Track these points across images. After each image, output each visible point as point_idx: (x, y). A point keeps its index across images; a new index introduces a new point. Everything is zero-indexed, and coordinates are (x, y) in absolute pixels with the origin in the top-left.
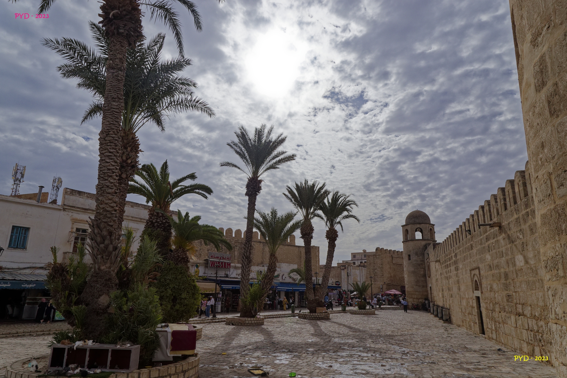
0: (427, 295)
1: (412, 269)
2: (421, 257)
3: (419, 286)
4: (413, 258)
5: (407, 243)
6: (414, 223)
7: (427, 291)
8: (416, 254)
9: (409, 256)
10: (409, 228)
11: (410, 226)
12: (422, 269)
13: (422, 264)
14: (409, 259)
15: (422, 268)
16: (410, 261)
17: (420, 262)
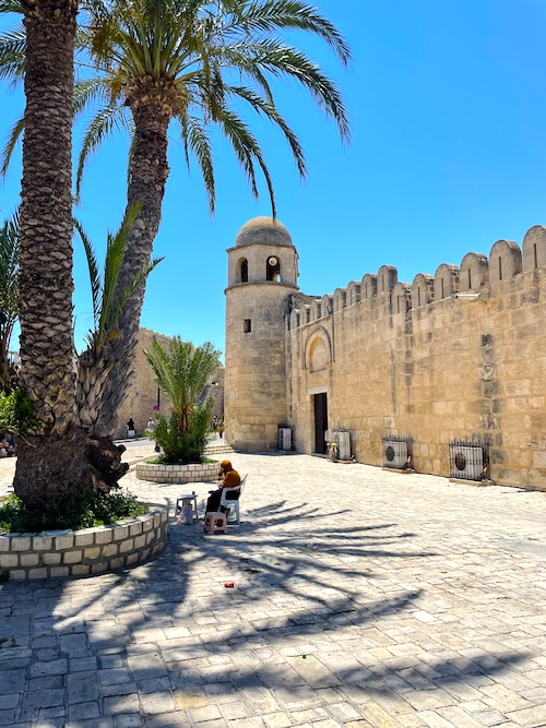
1: (253, 353)
2: (277, 326)
3: (269, 394)
4: (258, 326)
5: (244, 290)
6: (266, 244)
7: (285, 407)
8: (267, 317)
9: (248, 322)
10: (250, 253)
11: (255, 248)
12: (278, 355)
13: (278, 342)
14: (248, 330)
15: (278, 352)
16: (249, 334)
17: (273, 338)
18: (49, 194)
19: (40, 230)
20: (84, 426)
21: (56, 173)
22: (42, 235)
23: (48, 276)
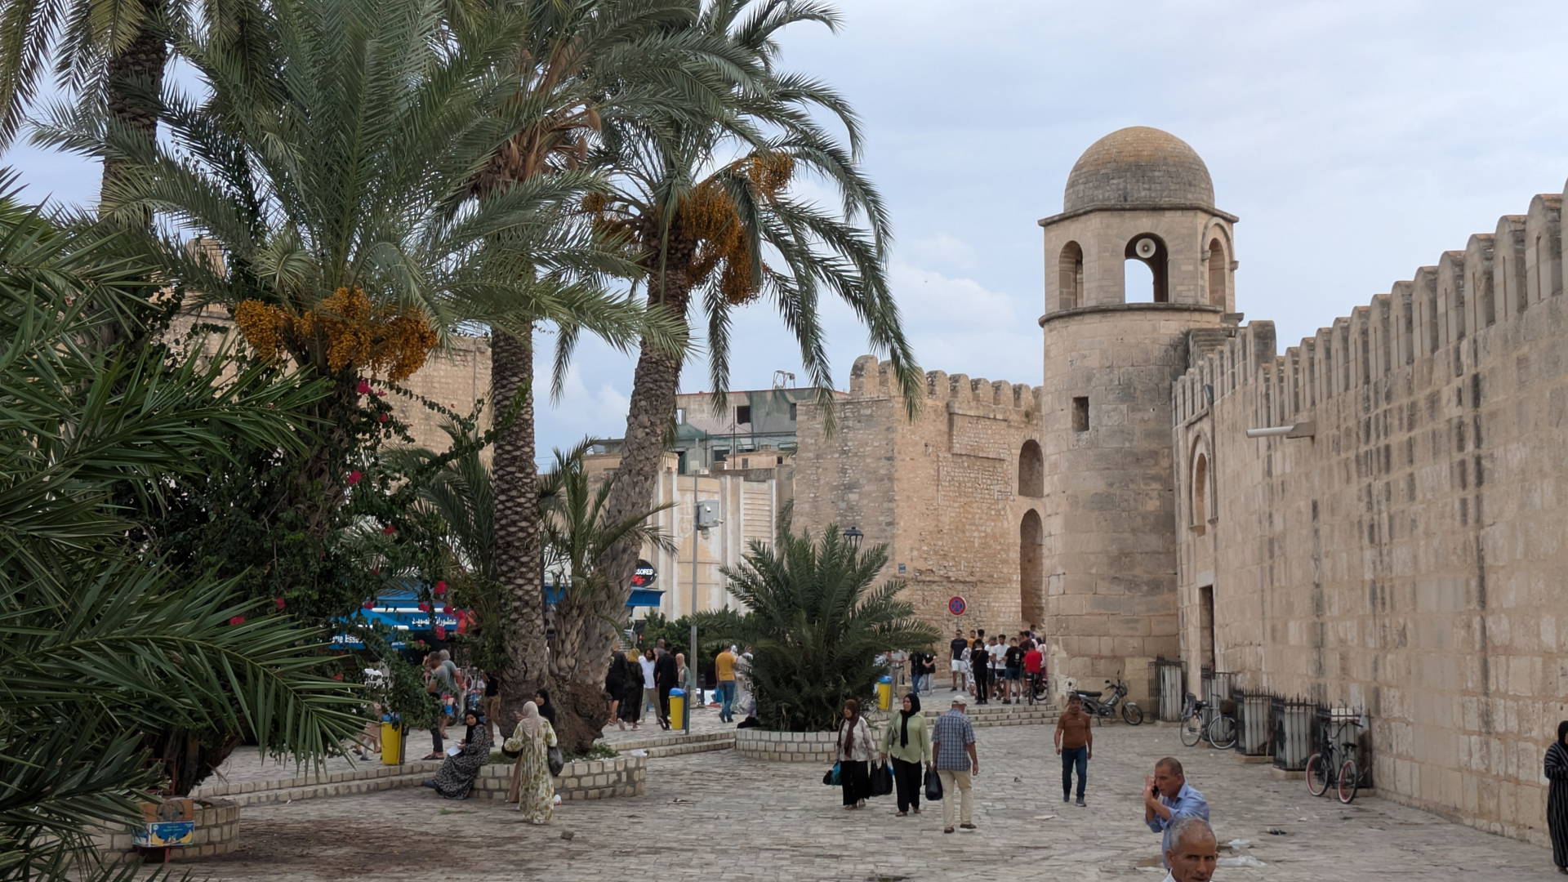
0: (1175, 637)
1: (1093, 483)
2: (1150, 414)
4: (1105, 415)
5: (1074, 326)
6: (1122, 207)
7: (1175, 615)
8: (1127, 393)
9: (1082, 403)
10: (1087, 232)
11: (1095, 221)
12: (1155, 485)
13: (1154, 454)
14: (1083, 425)
15: (1154, 478)
16: (1085, 435)
17: (1141, 445)
18: (513, 473)
19: (509, 504)
20: (562, 674)
21: (518, 453)
22: (510, 508)
23: (517, 544)
